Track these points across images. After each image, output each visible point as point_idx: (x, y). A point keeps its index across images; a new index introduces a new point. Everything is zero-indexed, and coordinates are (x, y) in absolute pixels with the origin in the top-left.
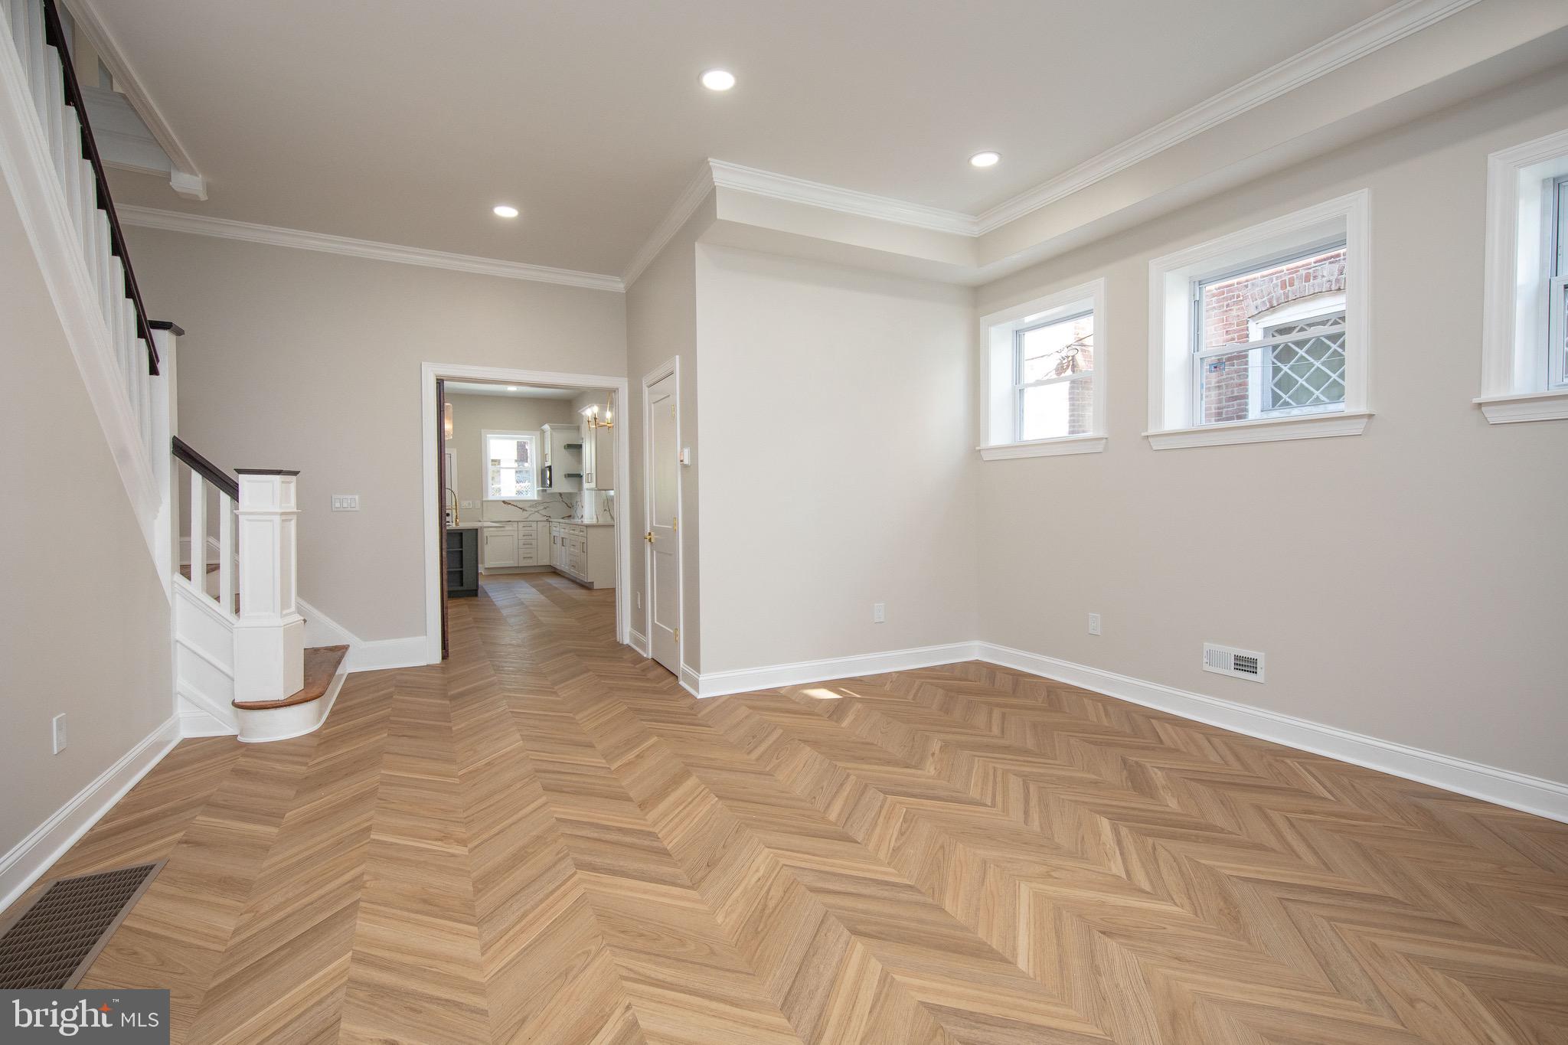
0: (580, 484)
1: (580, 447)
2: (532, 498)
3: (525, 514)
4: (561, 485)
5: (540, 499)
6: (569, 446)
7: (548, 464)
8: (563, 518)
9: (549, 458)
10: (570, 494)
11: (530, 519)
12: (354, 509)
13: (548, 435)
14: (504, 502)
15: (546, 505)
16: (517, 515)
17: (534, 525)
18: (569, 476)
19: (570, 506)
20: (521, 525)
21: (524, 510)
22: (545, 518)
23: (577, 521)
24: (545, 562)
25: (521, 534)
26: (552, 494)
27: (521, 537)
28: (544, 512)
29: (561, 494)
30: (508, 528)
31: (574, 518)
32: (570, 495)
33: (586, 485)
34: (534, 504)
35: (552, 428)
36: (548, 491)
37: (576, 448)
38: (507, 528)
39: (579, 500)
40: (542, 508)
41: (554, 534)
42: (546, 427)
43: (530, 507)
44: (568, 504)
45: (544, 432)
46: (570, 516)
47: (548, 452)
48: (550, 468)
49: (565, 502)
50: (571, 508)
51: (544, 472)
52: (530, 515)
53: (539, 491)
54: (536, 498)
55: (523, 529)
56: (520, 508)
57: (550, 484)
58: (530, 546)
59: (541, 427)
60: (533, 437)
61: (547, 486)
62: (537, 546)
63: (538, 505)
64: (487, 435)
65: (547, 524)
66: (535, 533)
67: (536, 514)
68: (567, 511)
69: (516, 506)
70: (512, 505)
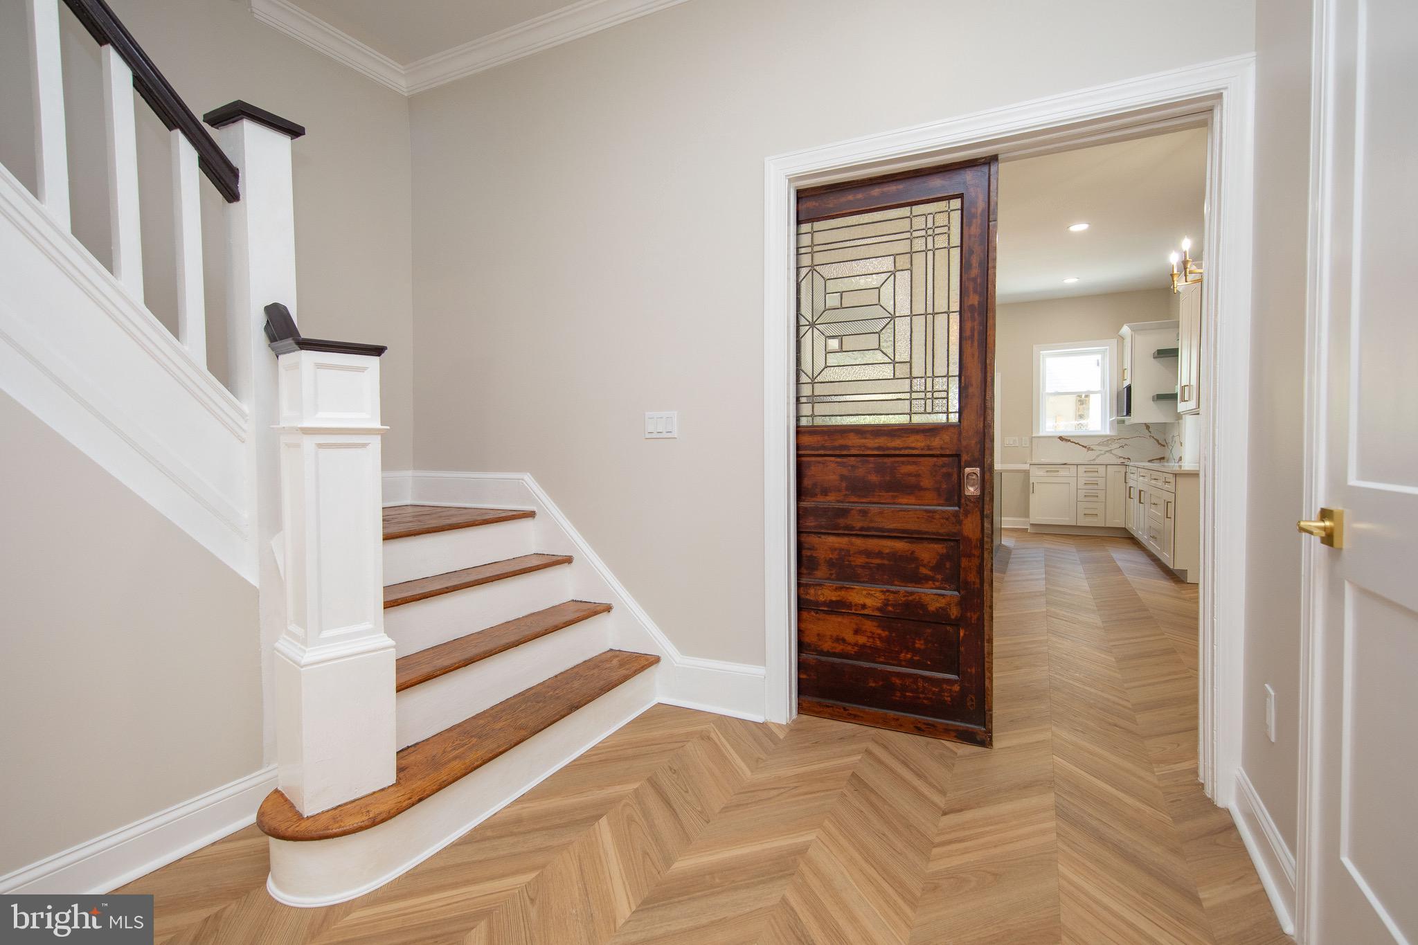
0: (1174, 409)
2: (1103, 433)
3: (1091, 455)
4: (1147, 413)
6: (1159, 354)
7: (1126, 383)
8: (1149, 461)
9: (1128, 375)
10: (1162, 425)
11: (1097, 461)
12: (669, 435)
13: (1128, 341)
14: (1061, 438)
15: (1123, 442)
16: (1080, 456)
17: (1102, 469)
18: (1160, 397)
19: (1162, 444)
20: (1081, 469)
21: (1089, 449)
22: (1122, 460)
23: (1173, 466)
24: (1118, 522)
25: (1082, 481)
26: (1135, 427)
27: (1081, 498)
28: (1119, 452)
29: (1147, 426)
30: (1063, 472)
31: (1168, 461)
32: (1164, 427)
34: (1106, 441)
35: (1133, 330)
36: (1127, 423)
37: (1169, 355)
38: (1060, 473)
39: (1176, 434)
40: (1118, 446)
41: (1131, 483)
42: (1126, 330)
43: (1099, 444)
44: (1158, 441)
45: (1122, 338)
46: (1163, 458)
47: (1127, 365)
48: (1129, 389)
49: (1153, 437)
50: (1164, 446)
51: (1119, 395)
52: (1098, 456)
53: (1111, 423)
54: (1108, 432)
55: (1085, 475)
56: (1083, 446)
57: (1129, 412)
58: (1095, 499)
59: (1119, 331)
60: (1106, 349)
61: (1125, 414)
62: (1106, 499)
63: (1110, 442)
64: (1041, 352)
65: (1122, 469)
66: (1101, 482)
67: (1107, 454)
68: (1157, 451)
69: (1078, 443)
70: (1072, 442)
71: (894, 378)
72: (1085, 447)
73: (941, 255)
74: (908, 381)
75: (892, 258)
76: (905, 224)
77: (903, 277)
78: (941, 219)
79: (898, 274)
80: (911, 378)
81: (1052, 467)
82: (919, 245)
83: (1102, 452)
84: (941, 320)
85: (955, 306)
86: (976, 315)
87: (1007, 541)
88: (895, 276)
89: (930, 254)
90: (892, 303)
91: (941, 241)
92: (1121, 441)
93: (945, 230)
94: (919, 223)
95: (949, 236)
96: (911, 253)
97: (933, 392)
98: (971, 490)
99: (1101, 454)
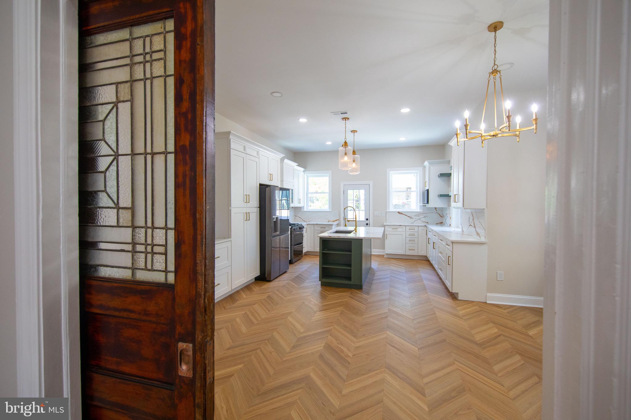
0: (449, 202)
1: (449, 175)
2: (416, 211)
3: (412, 221)
4: (435, 202)
5: (421, 211)
6: (442, 175)
7: (427, 188)
8: (436, 224)
9: (427, 184)
10: (442, 208)
11: (414, 224)
13: (427, 168)
14: (399, 213)
15: (425, 215)
16: (406, 221)
17: (416, 228)
18: (441, 196)
19: (442, 216)
20: (408, 228)
21: (411, 218)
22: (425, 224)
24: (423, 253)
25: (408, 233)
26: (430, 209)
27: (407, 242)
28: (423, 220)
29: (436, 208)
30: (400, 229)
31: (444, 224)
33: (453, 204)
34: (418, 214)
35: (429, 163)
36: (427, 206)
37: (447, 176)
38: (398, 230)
39: (448, 213)
40: (423, 216)
41: (429, 236)
42: (426, 163)
43: (415, 216)
44: (440, 215)
45: (425, 167)
46: (442, 223)
47: (427, 180)
48: (428, 191)
49: (438, 213)
50: (442, 217)
51: (423, 193)
52: (415, 221)
53: (420, 206)
54: (419, 210)
55: (409, 231)
57: (428, 202)
58: (413, 242)
59: (423, 164)
60: (418, 172)
61: (426, 203)
62: (418, 242)
63: (420, 215)
64: (391, 172)
65: (425, 228)
66: (416, 234)
67: (419, 220)
68: (440, 220)
69: (406, 215)
70: (404, 214)
71: (118, 226)
72: (409, 217)
73: (158, 84)
74: (130, 230)
75: (114, 87)
76: (124, 49)
77: (124, 108)
78: (158, 43)
79: (120, 105)
80: (134, 227)
81: (395, 227)
82: (139, 73)
83: (417, 219)
84: (159, 160)
85: (171, 147)
86: (188, 157)
87: (374, 265)
88: (117, 109)
89: (148, 82)
90: (115, 139)
91: (158, 69)
92: (424, 214)
93: (161, 55)
94: (138, 47)
95: (165, 63)
96: (132, 81)
97: (153, 245)
98: (184, 369)
99: (416, 220)
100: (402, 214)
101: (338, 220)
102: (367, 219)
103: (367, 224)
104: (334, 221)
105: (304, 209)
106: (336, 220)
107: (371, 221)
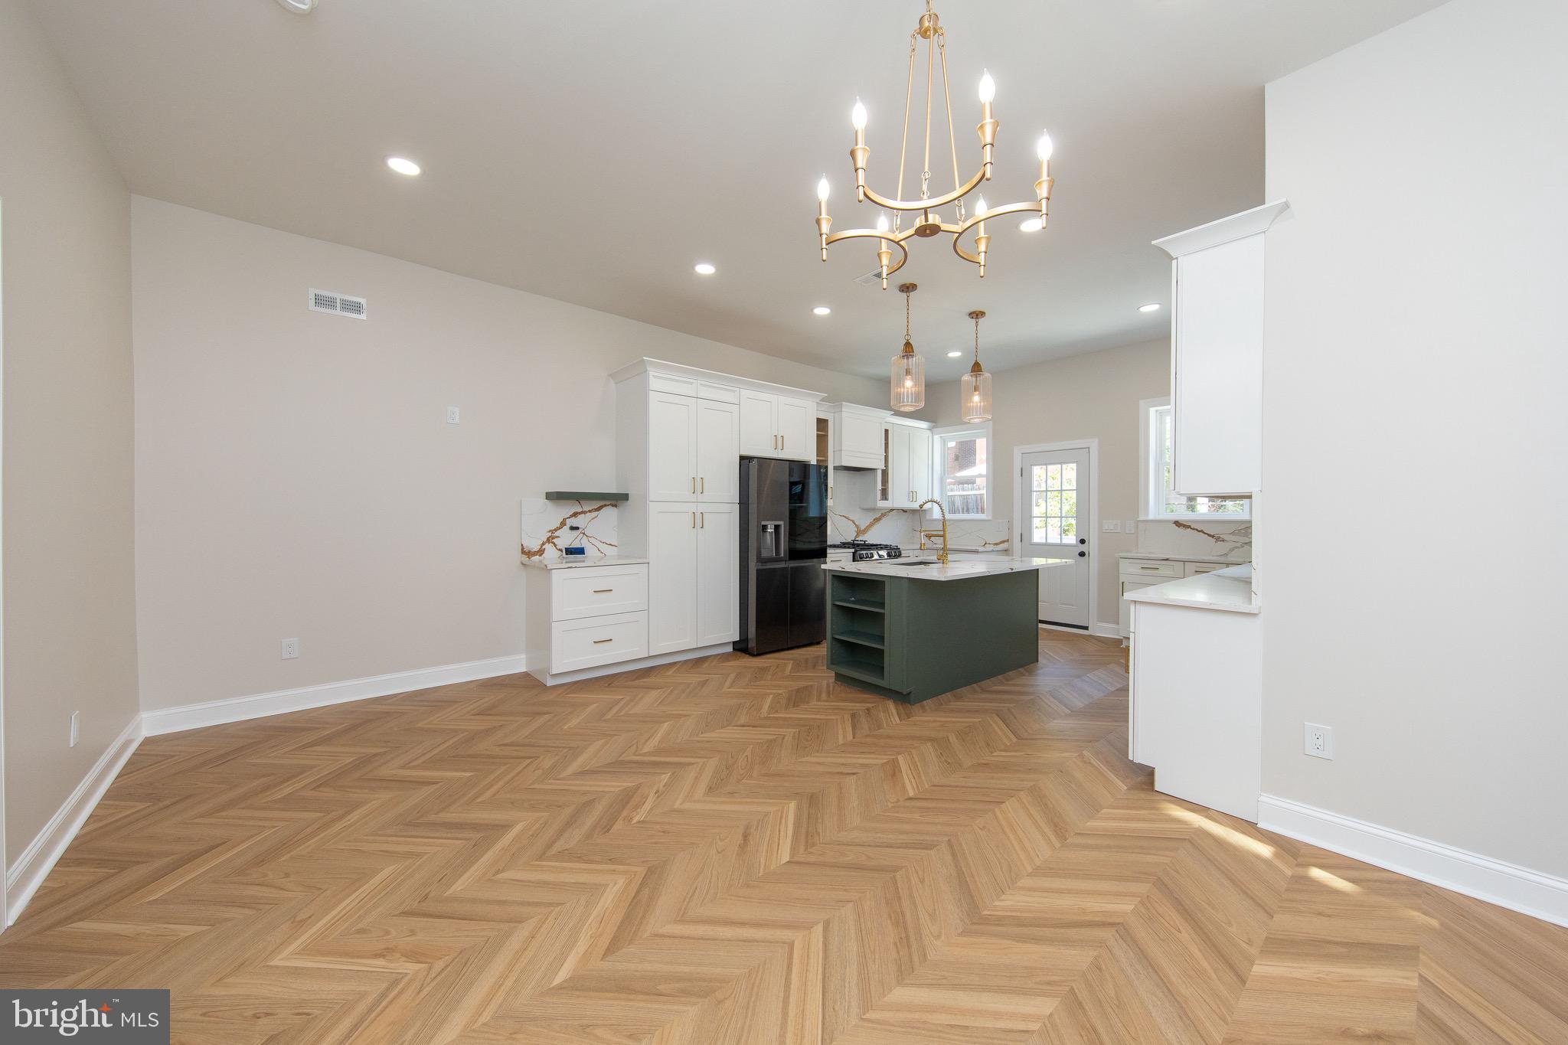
3: (1221, 548)
14: (1177, 523)
30: (1165, 570)
38: (1160, 572)
43: (1233, 533)
52: (1232, 550)
56: (1209, 535)
69: (1202, 531)
70: (1194, 529)
72: (1213, 536)
81: (1151, 563)
83: (1238, 545)
99: (1236, 547)
100: (1189, 527)
101: (1008, 541)
102: (1082, 541)
103: (1082, 554)
104: (996, 544)
105: (932, 513)
106: (1003, 542)
107: (1092, 547)
